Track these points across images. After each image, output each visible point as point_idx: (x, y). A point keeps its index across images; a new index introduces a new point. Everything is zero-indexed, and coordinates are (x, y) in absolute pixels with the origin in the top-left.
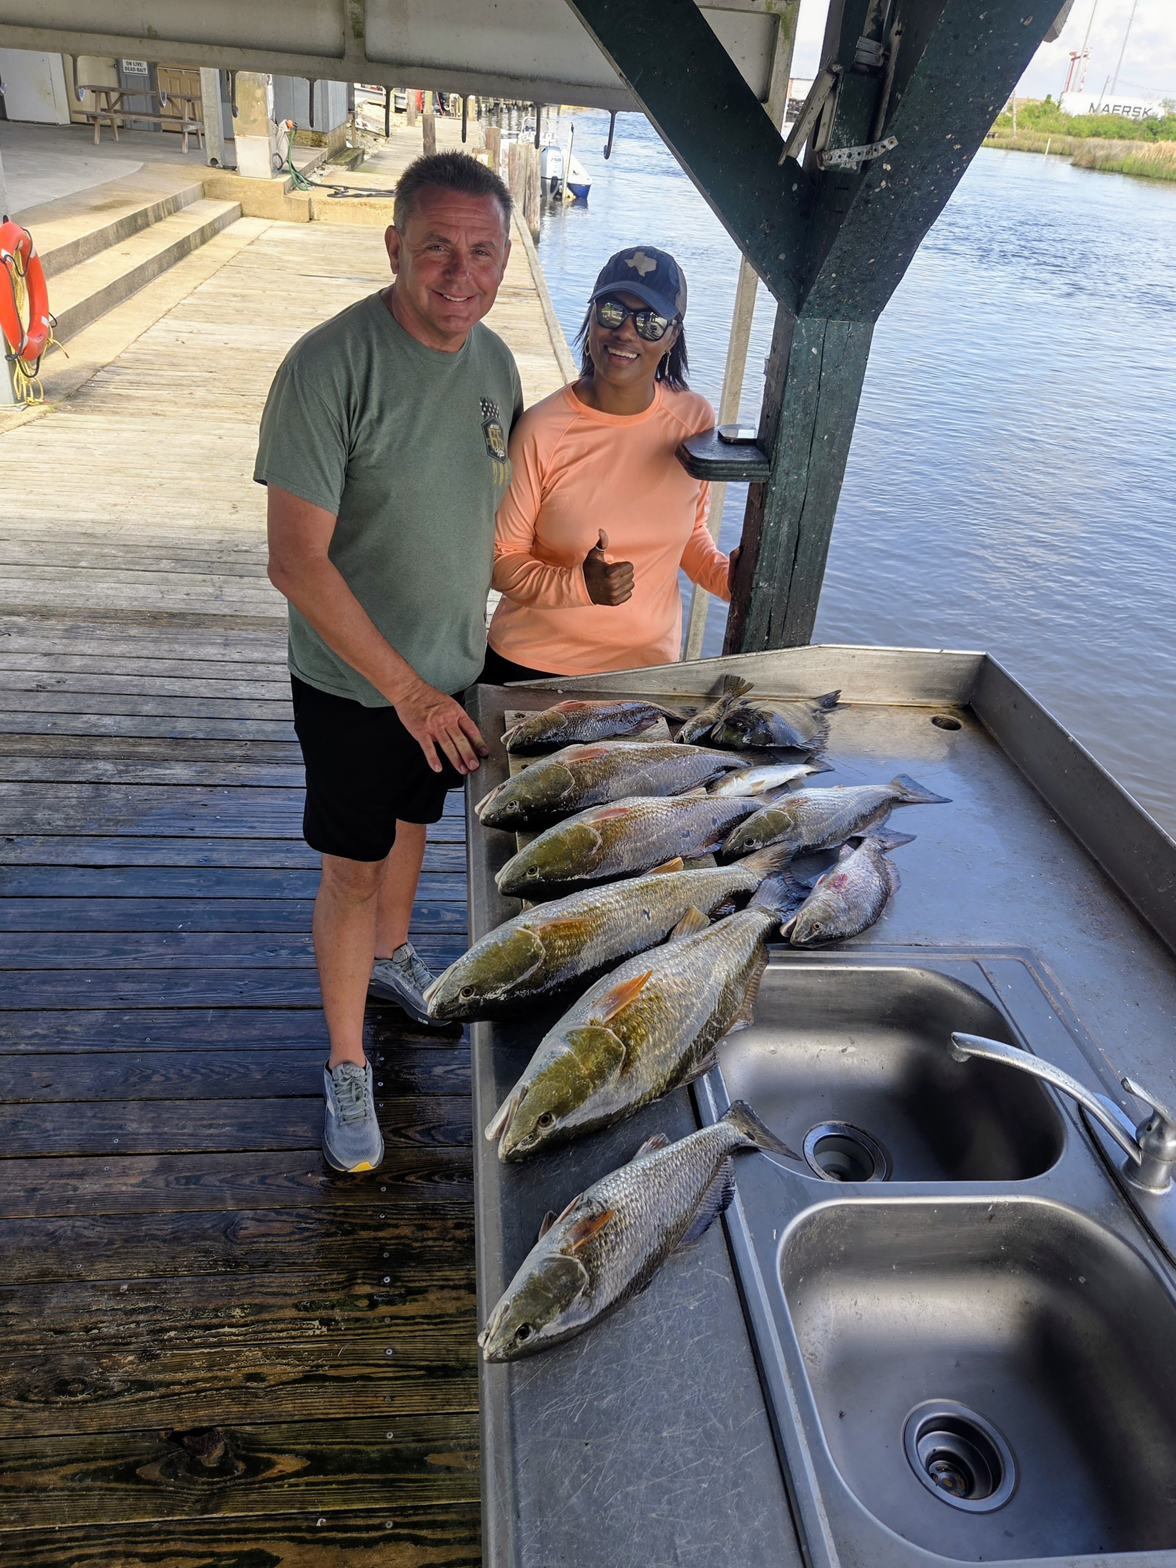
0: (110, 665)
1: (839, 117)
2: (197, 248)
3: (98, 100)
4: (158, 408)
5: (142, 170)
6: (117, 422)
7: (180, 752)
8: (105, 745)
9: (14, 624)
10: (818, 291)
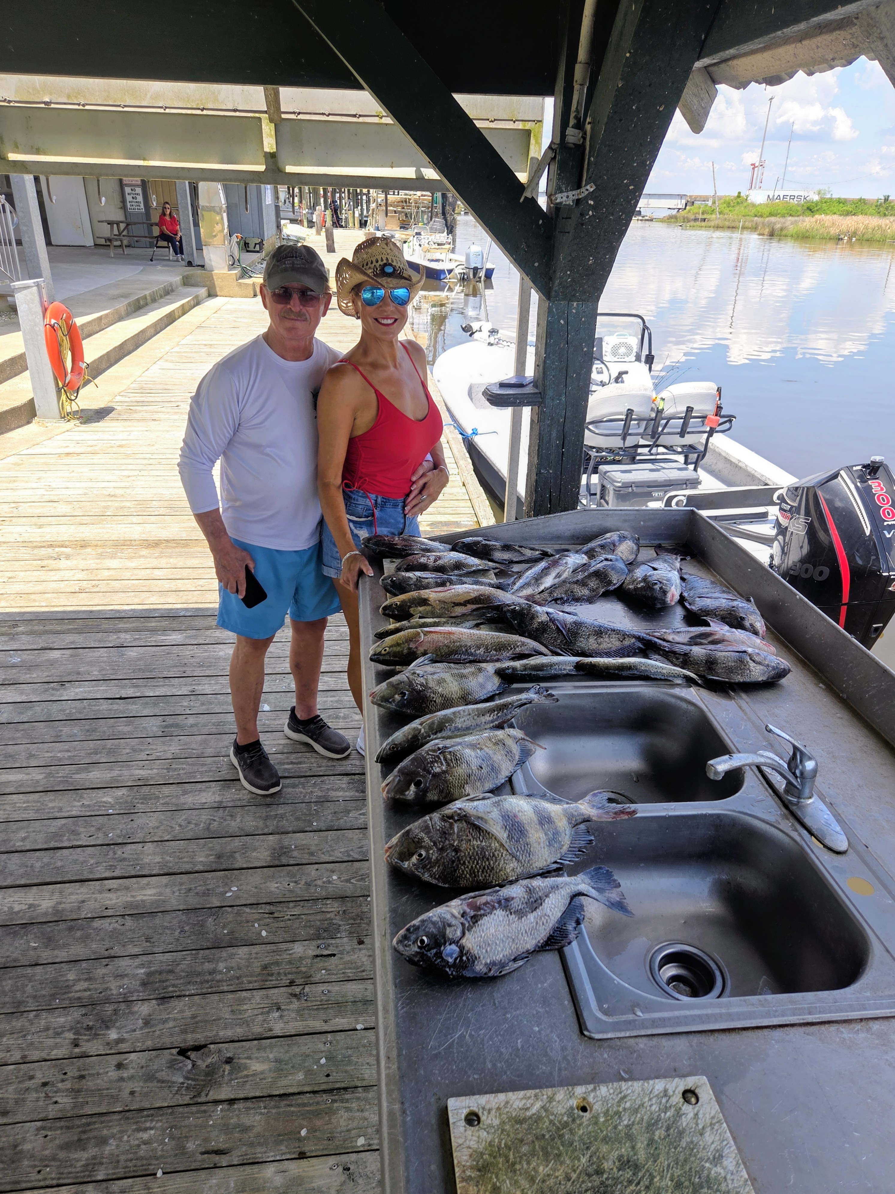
0: (127, 575)
1: (559, 175)
2: (179, 317)
3: (112, 228)
4: (156, 416)
5: (142, 271)
6: (129, 426)
7: (175, 624)
8: (125, 623)
9: (62, 553)
10: (560, 284)
